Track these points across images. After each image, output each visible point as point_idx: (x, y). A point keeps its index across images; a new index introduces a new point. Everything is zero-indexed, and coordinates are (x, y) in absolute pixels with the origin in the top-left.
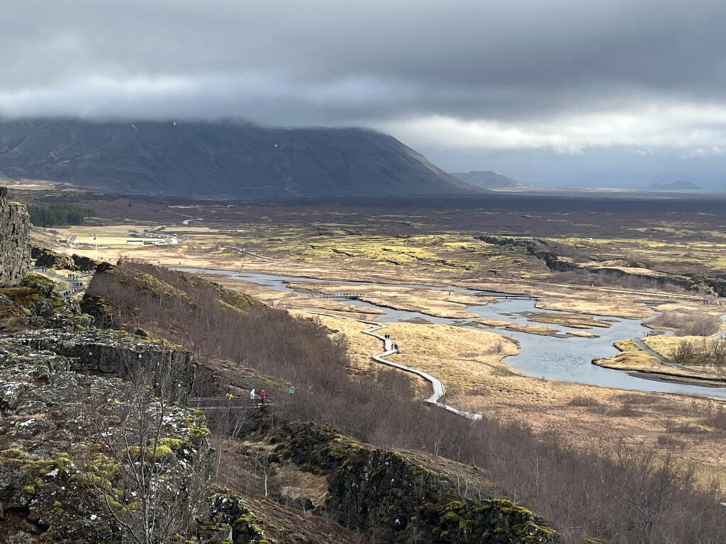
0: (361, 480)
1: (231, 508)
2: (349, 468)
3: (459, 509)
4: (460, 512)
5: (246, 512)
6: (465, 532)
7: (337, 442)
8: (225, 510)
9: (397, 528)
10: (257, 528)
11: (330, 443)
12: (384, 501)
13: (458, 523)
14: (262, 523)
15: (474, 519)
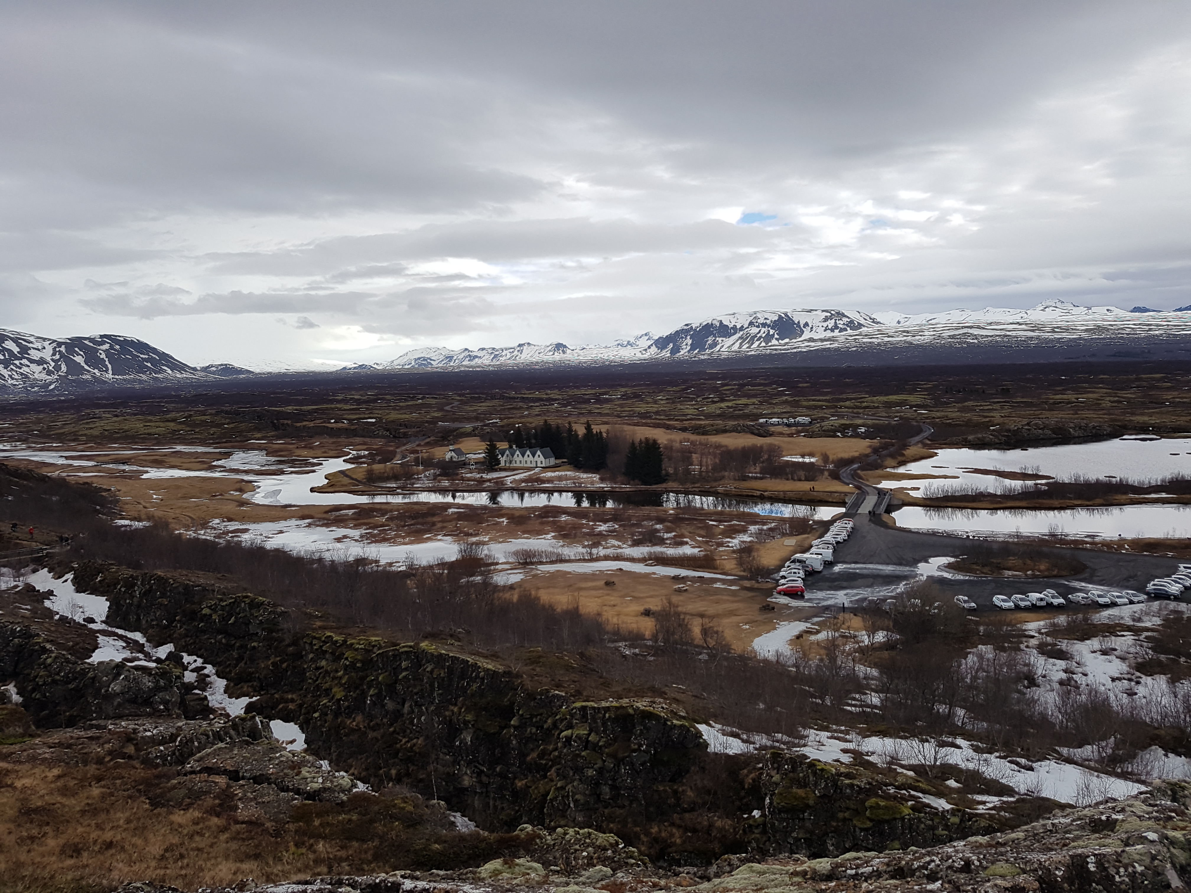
1: (25, 634)
2: (123, 589)
3: (212, 606)
4: (212, 608)
5: (38, 635)
8: (19, 637)
9: (166, 627)
10: (48, 646)
13: (211, 616)
14: (52, 641)
15: (224, 611)
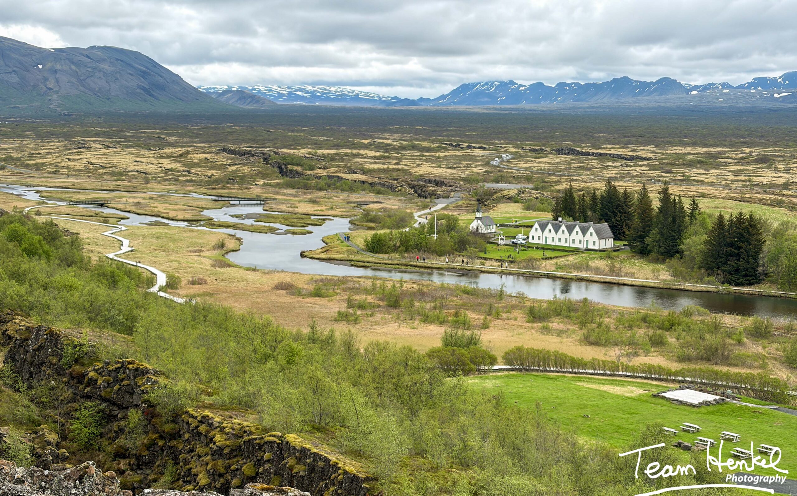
0: (27, 352)
3: (99, 369)
4: (99, 372)
6: (102, 386)
7: (15, 323)
9: (54, 388)
11: (9, 324)
12: (43, 368)
13: (96, 381)
15: (110, 376)
